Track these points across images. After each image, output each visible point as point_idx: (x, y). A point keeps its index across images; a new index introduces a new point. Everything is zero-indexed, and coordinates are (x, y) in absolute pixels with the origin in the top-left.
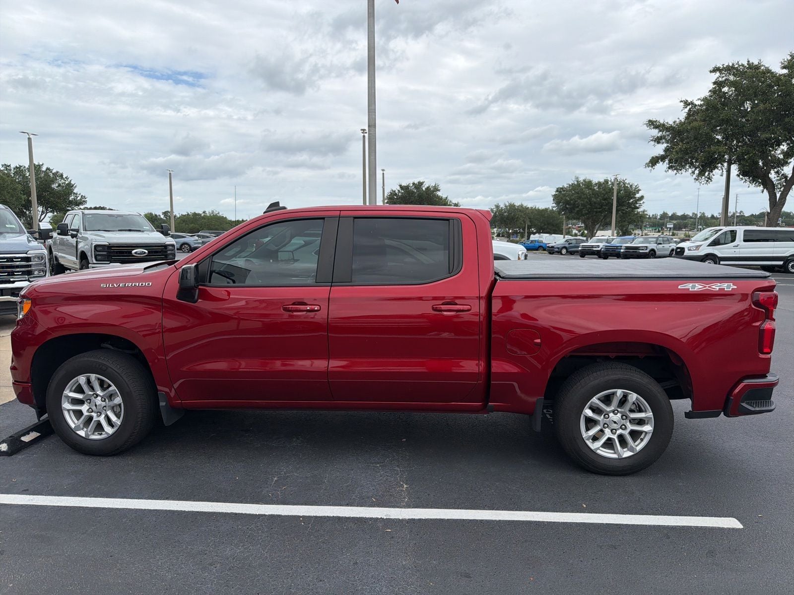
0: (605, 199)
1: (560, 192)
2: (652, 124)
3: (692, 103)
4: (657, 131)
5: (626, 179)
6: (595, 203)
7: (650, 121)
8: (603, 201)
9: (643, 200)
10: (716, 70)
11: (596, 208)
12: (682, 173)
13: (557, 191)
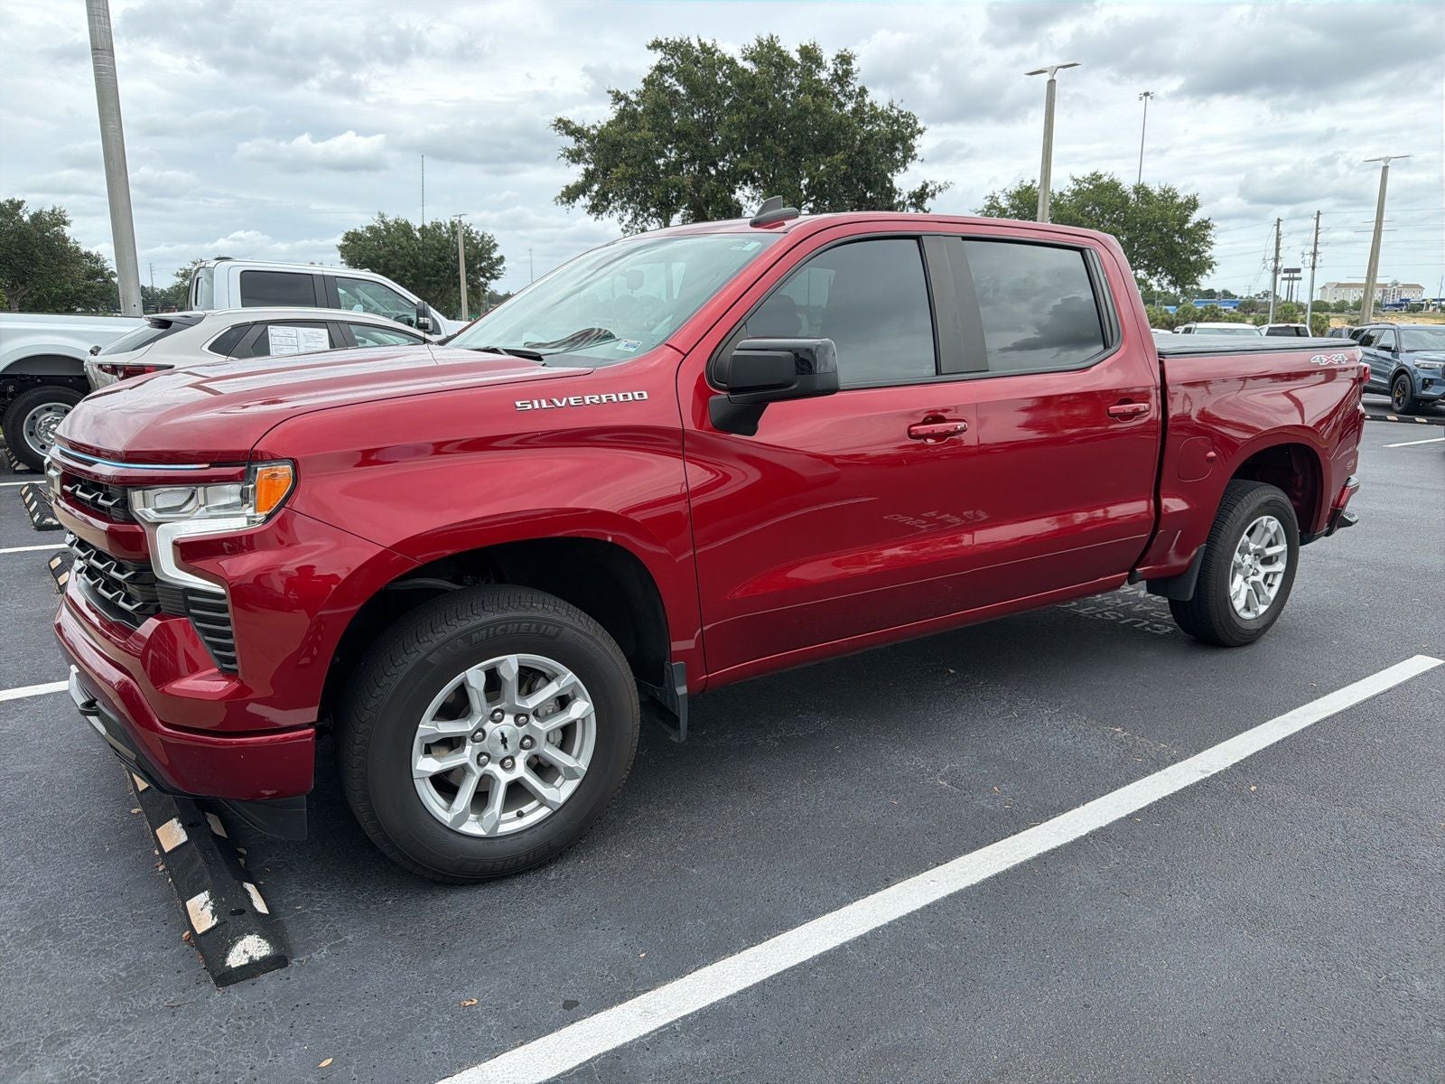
0: (442, 259)
1: (352, 241)
2: (564, 126)
3: (625, 98)
4: (572, 139)
5: (471, 225)
6: (425, 265)
7: (560, 120)
8: (440, 264)
9: (505, 264)
10: (656, 45)
11: (429, 275)
12: (602, 219)
13: (346, 239)
